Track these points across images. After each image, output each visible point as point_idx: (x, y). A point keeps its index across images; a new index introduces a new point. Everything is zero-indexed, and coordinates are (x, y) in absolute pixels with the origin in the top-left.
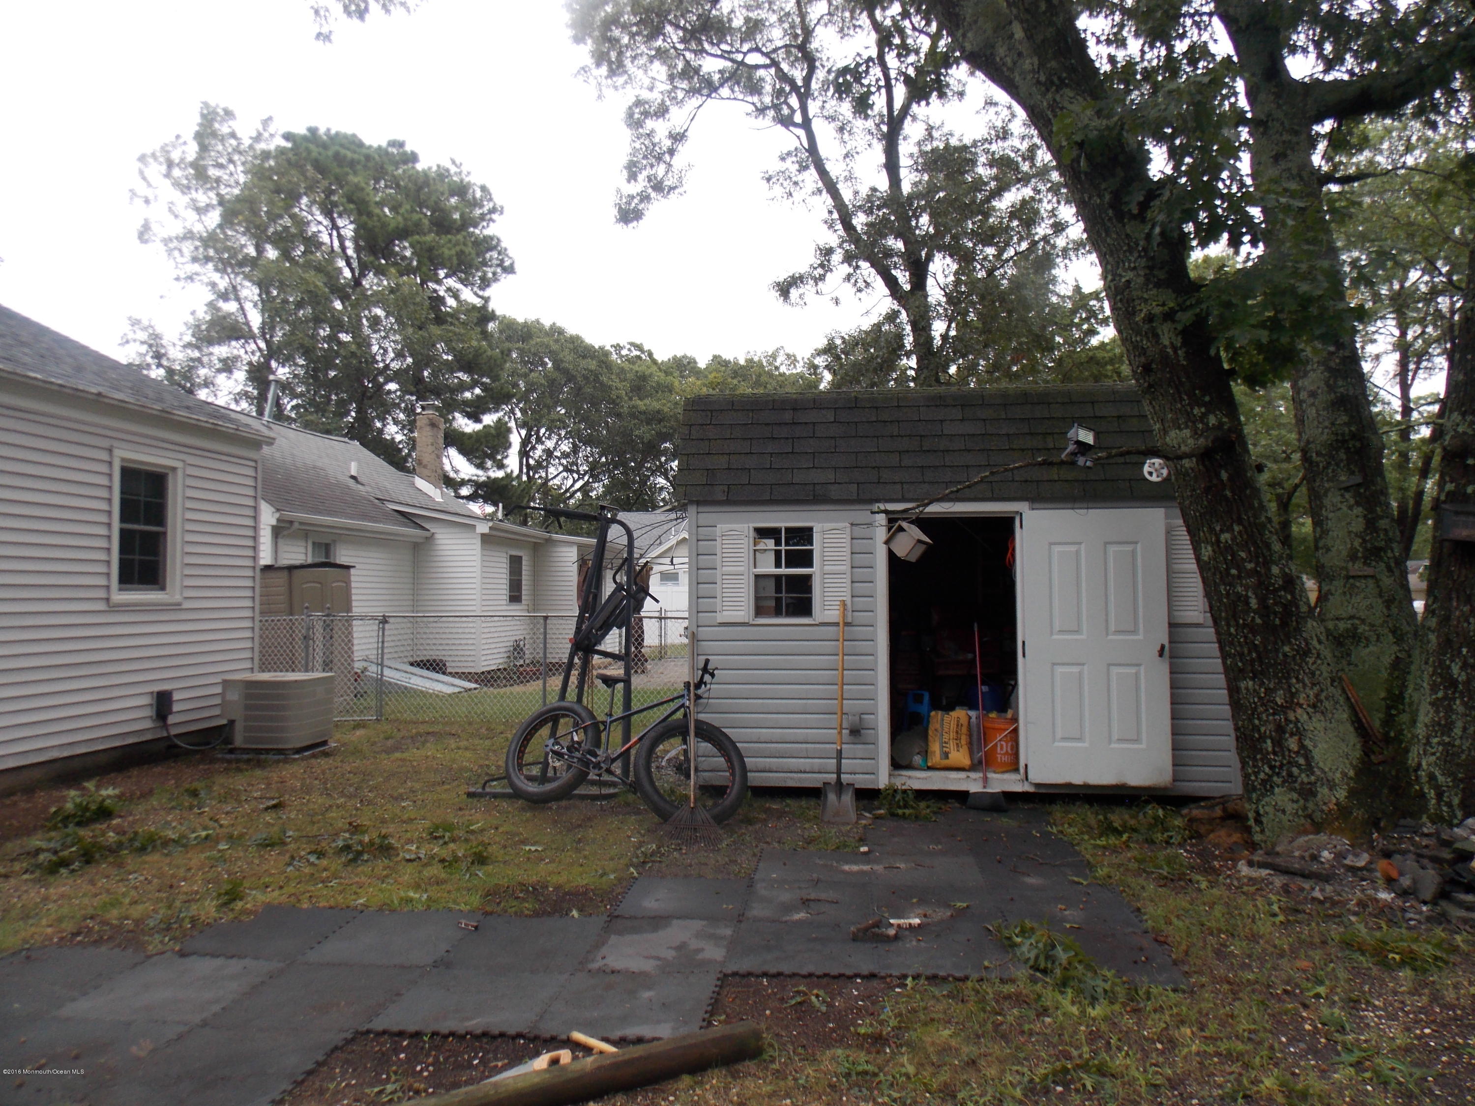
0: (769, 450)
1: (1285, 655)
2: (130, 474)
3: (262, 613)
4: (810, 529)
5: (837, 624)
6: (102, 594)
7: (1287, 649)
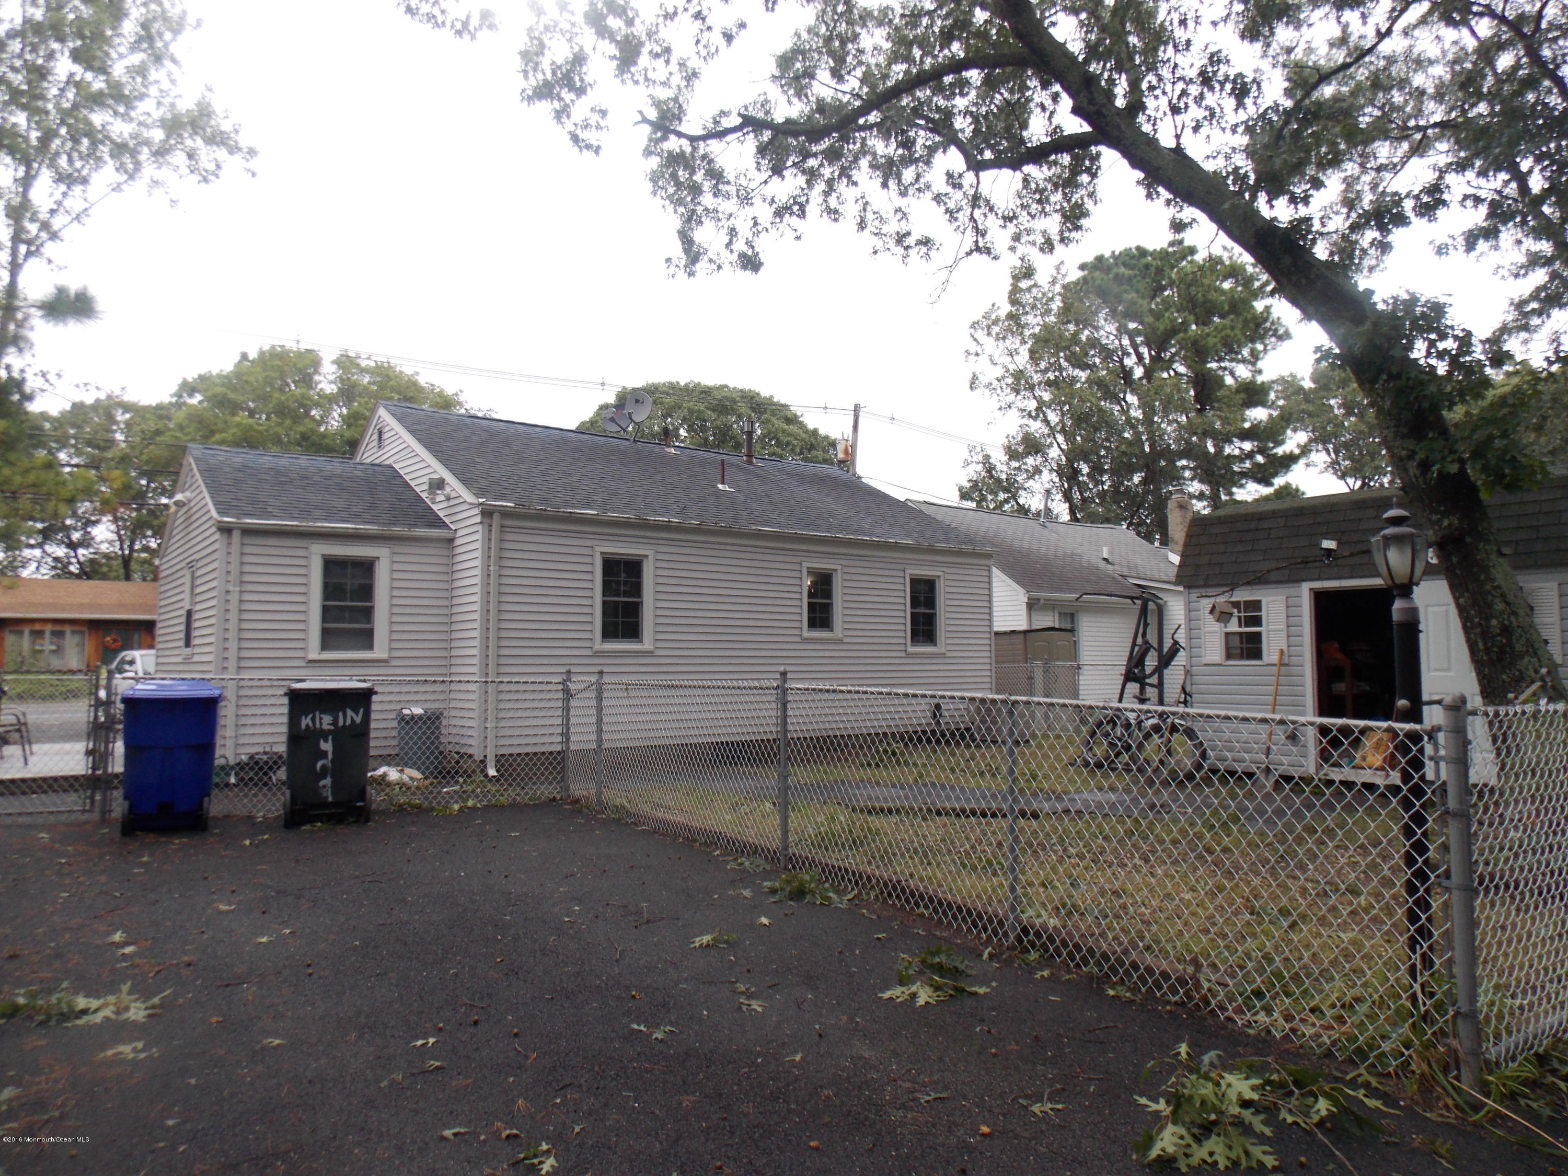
0: (1236, 550)
1: (1503, 681)
2: (915, 582)
3: (997, 662)
4: (1259, 602)
5: (1274, 665)
6: (903, 648)
7: (1504, 677)
